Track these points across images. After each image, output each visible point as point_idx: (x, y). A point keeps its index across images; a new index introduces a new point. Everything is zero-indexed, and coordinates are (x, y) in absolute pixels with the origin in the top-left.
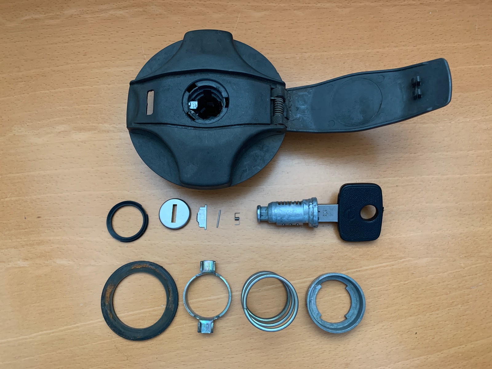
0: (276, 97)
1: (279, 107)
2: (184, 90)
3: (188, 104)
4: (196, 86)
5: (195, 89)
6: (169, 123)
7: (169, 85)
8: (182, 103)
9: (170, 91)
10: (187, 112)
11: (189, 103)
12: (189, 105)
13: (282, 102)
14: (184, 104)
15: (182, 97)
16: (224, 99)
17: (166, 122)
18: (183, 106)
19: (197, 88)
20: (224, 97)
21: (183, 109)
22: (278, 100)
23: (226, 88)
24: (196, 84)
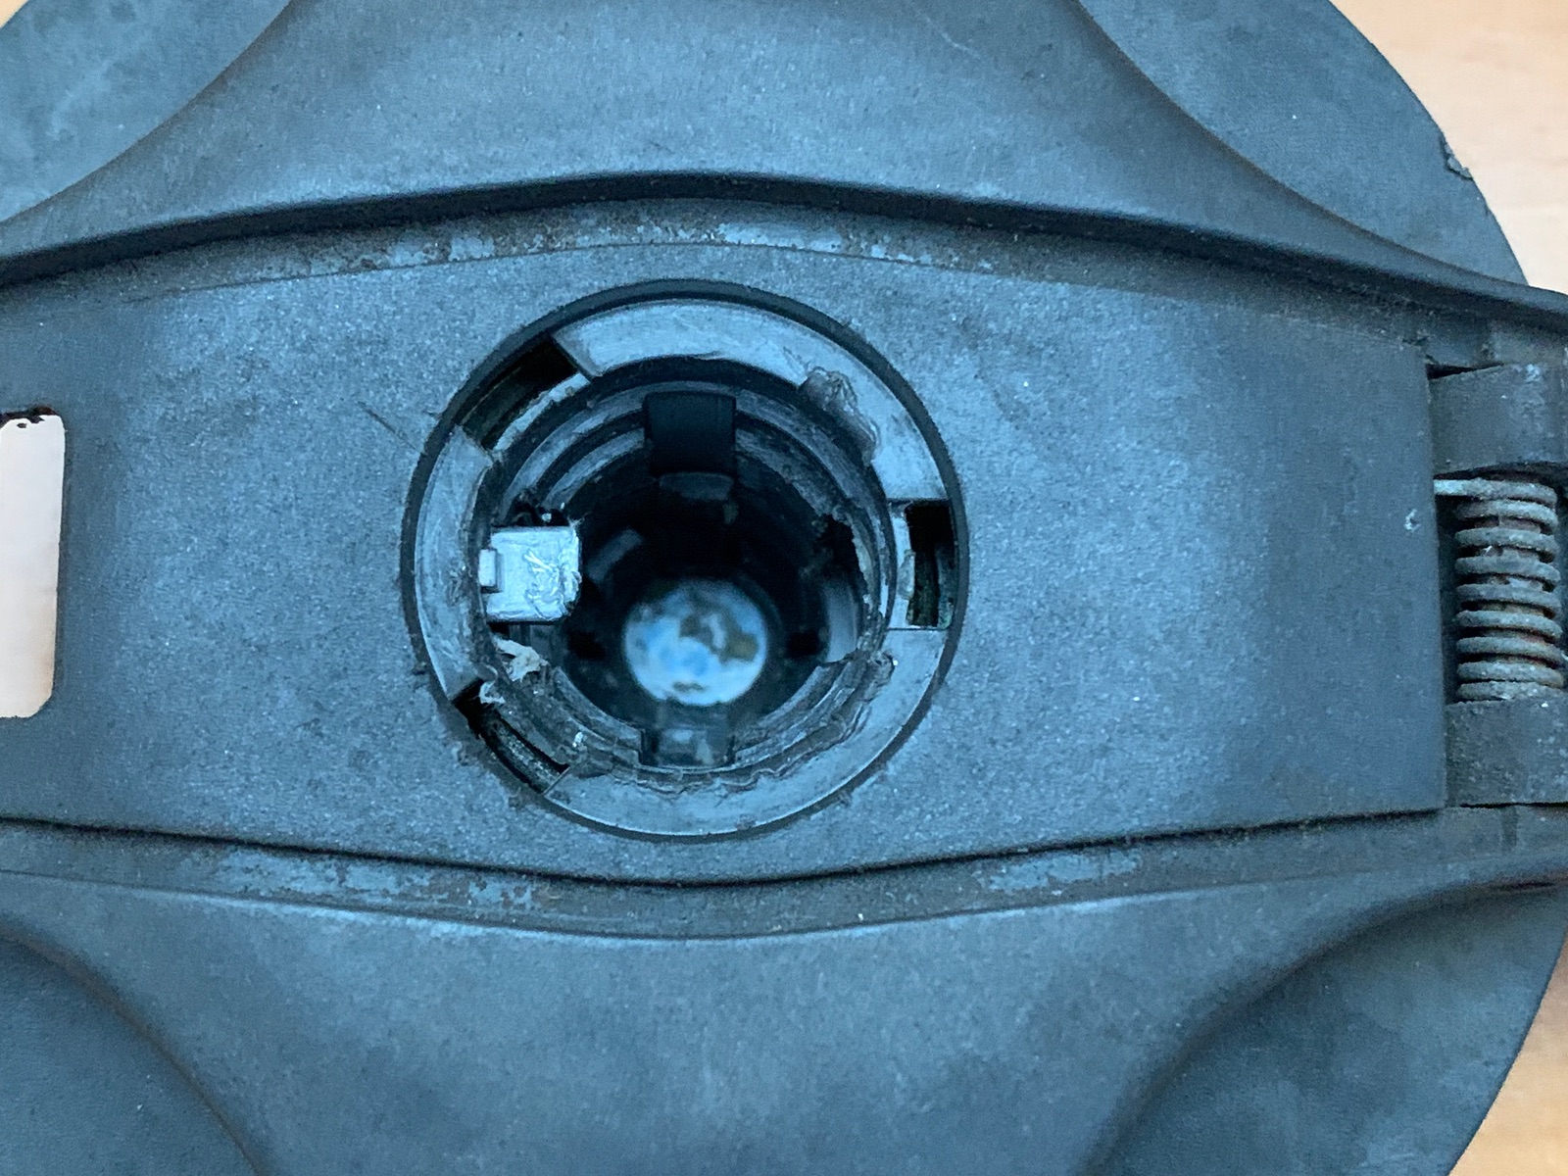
0: (1487, 474)
1: (1518, 589)
2: (426, 425)
3: (471, 576)
4: (567, 368)
5: (558, 393)
6: (244, 831)
7: (252, 365)
8: (406, 581)
9: (256, 429)
10: (458, 688)
11: (486, 559)
12: (485, 577)
13: (1545, 528)
14: (431, 593)
15: (401, 511)
16: (900, 526)
17: (208, 821)
18: (414, 627)
19: (577, 381)
20: (897, 503)
21: (423, 655)
22: (1515, 507)
23: (926, 392)
24: (566, 339)
